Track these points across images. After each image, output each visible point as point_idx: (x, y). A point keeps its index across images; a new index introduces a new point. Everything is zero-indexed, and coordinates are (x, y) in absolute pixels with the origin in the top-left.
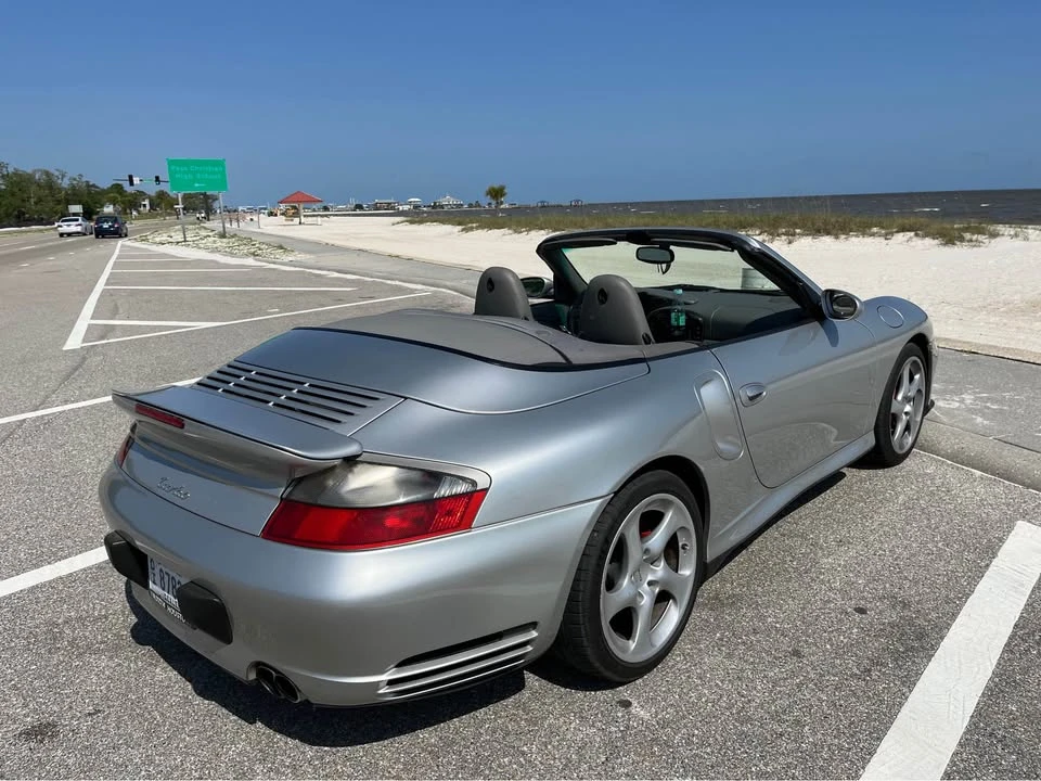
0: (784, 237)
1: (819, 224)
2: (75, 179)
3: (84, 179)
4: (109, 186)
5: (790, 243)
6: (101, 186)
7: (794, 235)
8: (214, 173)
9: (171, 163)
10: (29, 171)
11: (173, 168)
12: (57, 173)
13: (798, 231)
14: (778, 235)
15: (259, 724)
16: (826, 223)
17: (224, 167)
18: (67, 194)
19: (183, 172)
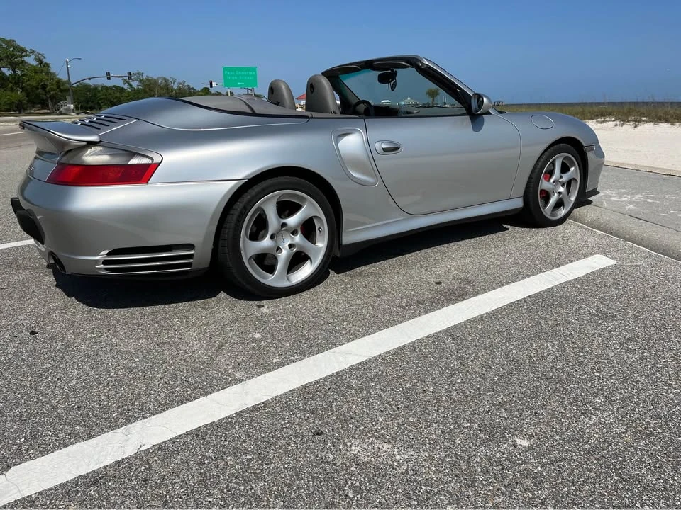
0: (632, 123)
1: (661, 114)
2: (181, 84)
3: (186, 84)
4: (202, 89)
5: (636, 126)
6: (197, 89)
7: (640, 121)
8: (249, 76)
9: (225, 69)
10: (155, 78)
11: (226, 72)
12: (171, 80)
13: (644, 119)
14: (628, 121)
15: (74, 298)
16: (666, 113)
17: (255, 72)
18: (176, 93)
19: (232, 75)
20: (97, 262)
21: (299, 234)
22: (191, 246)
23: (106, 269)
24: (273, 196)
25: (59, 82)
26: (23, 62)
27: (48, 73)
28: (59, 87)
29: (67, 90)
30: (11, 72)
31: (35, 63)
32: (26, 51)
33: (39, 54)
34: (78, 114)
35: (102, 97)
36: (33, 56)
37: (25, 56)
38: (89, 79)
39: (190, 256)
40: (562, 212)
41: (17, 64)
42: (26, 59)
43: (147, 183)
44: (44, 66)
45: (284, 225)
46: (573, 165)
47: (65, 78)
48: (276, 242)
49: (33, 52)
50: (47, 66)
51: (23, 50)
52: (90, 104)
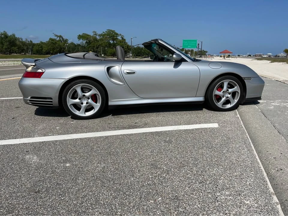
8: (193, 43)
9: (184, 41)
19: (186, 43)
20: (28, 100)
21: (90, 99)
22: (51, 98)
23: (31, 103)
24: (80, 85)
25: (128, 46)
26: (117, 38)
27: (125, 42)
28: (128, 48)
29: (130, 49)
30: (113, 42)
31: (121, 39)
32: (118, 34)
33: (122, 36)
34: (133, 58)
35: (143, 52)
36: (120, 36)
37: (118, 36)
38: (138, 45)
39: (51, 102)
40: (229, 106)
41: (115, 39)
42: (118, 37)
43: (40, 78)
44: (124, 40)
45: (84, 95)
46: (236, 85)
47: (130, 45)
48: (81, 101)
49: (120, 35)
50: (125, 40)
51: (117, 34)
52: (139, 54)
